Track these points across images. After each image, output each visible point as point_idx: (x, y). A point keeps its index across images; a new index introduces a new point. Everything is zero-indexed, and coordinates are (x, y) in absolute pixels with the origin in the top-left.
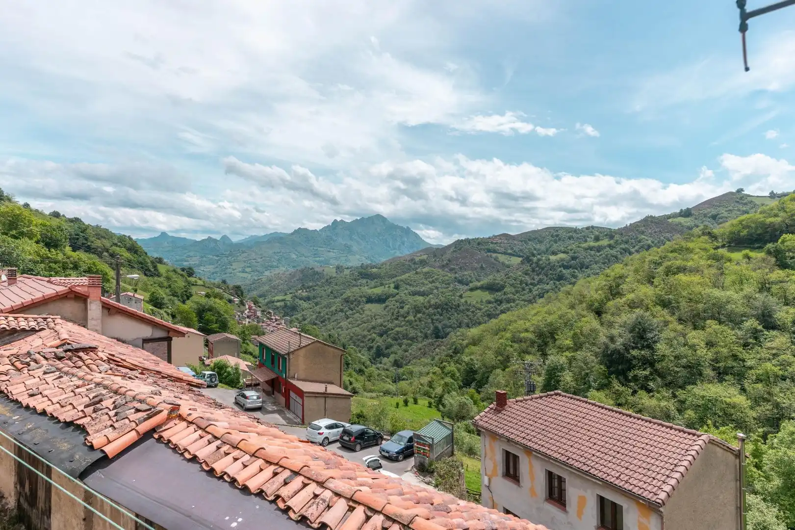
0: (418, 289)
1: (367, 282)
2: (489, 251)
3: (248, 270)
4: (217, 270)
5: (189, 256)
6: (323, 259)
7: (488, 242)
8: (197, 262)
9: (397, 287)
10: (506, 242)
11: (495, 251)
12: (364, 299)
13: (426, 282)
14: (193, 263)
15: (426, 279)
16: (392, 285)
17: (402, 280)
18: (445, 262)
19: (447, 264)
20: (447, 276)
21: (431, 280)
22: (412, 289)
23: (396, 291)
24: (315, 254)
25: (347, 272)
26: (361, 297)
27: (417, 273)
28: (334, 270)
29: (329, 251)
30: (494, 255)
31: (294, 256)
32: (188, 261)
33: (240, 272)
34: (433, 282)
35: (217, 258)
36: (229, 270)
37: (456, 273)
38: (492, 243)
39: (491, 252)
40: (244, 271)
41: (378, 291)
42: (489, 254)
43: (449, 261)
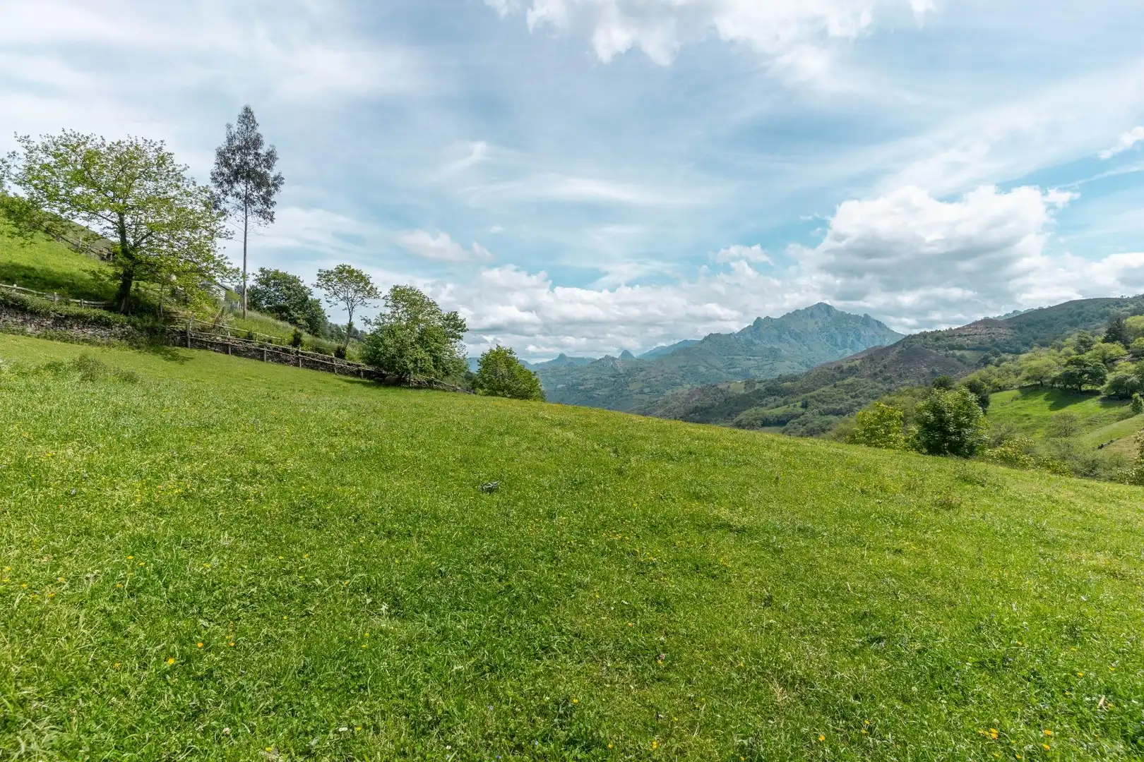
0: (833, 406)
1: (775, 400)
2: (952, 348)
3: (646, 390)
4: (612, 392)
5: (585, 379)
6: (740, 369)
7: (954, 335)
8: (592, 386)
9: (805, 406)
10: (985, 331)
11: (961, 348)
12: (759, 422)
13: (845, 397)
14: (589, 386)
15: (847, 393)
16: (799, 404)
17: (812, 397)
18: (878, 369)
19: (881, 372)
20: (876, 387)
21: (854, 394)
22: (825, 406)
23: (802, 410)
24: (730, 364)
25: (758, 386)
26: (755, 420)
27: (835, 386)
28: (743, 385)
29: (750, 359)
30: (958, 353)
31: (702, 369)
32: (582, 385)
33: (637, 393)
34: (856, 396)
35: (613, 380)
36: (625, 393)
37: (892, 382)
38: (960, 336)
39: (955, 349)
40: (642, 392)
41: (779, 411)
42: (951, 352)
43: (885, 367)
